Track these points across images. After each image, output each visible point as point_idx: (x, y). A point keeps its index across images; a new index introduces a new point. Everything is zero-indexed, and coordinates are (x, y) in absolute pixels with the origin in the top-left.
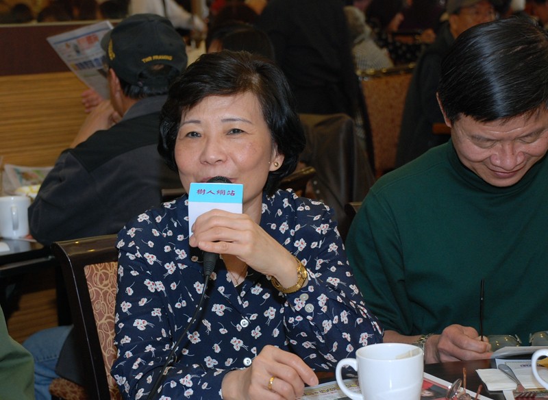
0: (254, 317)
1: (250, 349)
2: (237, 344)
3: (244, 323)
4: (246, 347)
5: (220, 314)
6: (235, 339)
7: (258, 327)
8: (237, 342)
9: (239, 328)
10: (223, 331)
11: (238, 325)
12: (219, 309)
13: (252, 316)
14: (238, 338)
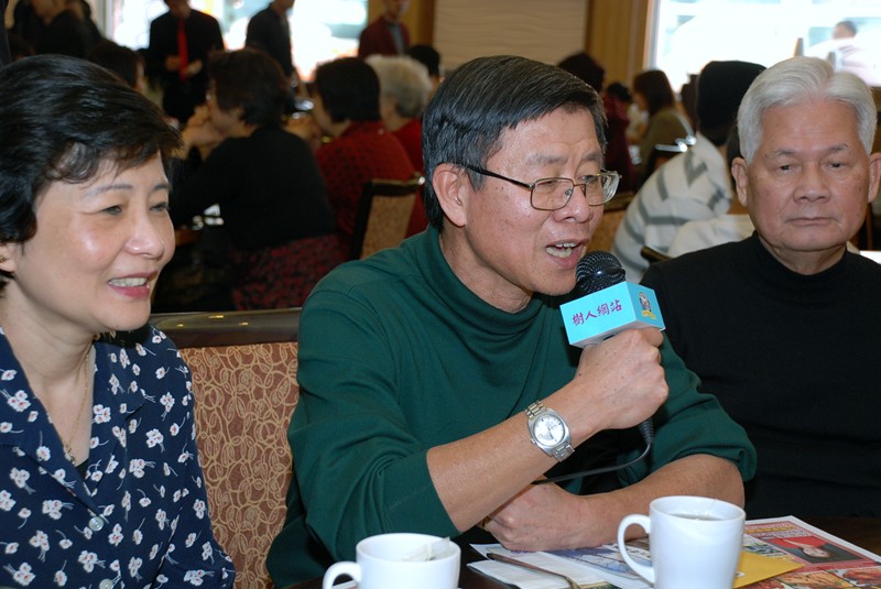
0: (109, 510)
1: (107, 564)
2: (88, 560)
3: (96, 523)
4: (101, 563)
5: (56, 516)
6: (84, 553)
7: (117, 525)
8: (89, 558)
9: (88, 533)
10: (66, 544)
11: (86, 529)
12: (52, 508)
13: (107, 508)
14: (89, 552)
